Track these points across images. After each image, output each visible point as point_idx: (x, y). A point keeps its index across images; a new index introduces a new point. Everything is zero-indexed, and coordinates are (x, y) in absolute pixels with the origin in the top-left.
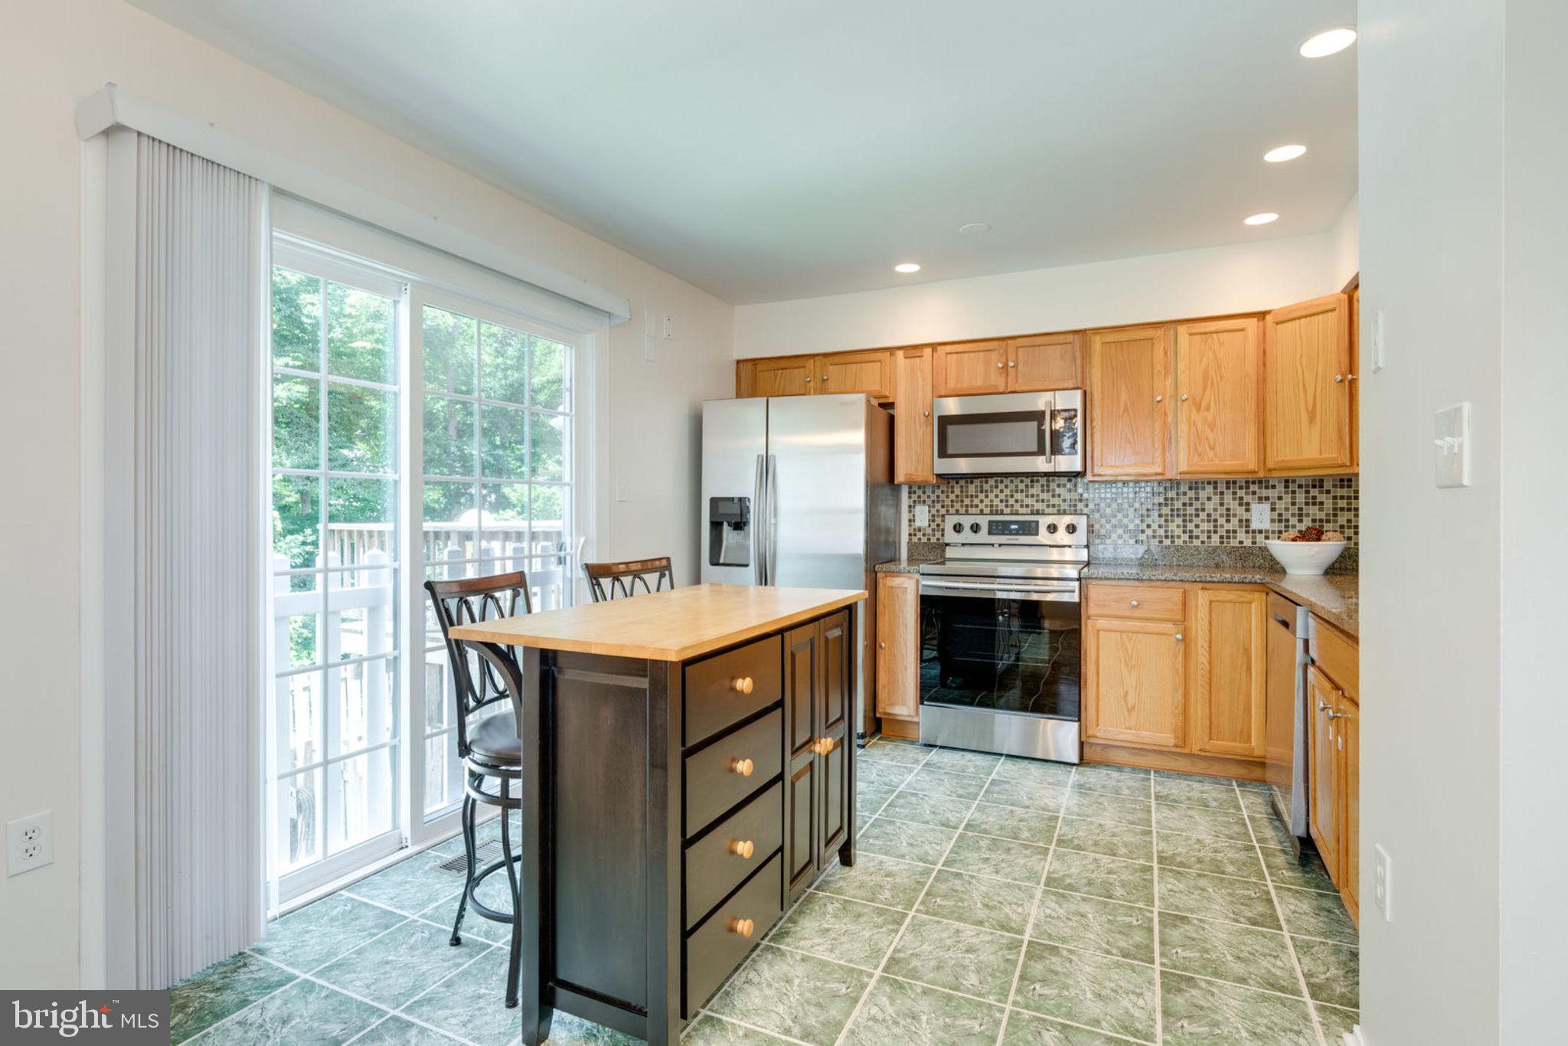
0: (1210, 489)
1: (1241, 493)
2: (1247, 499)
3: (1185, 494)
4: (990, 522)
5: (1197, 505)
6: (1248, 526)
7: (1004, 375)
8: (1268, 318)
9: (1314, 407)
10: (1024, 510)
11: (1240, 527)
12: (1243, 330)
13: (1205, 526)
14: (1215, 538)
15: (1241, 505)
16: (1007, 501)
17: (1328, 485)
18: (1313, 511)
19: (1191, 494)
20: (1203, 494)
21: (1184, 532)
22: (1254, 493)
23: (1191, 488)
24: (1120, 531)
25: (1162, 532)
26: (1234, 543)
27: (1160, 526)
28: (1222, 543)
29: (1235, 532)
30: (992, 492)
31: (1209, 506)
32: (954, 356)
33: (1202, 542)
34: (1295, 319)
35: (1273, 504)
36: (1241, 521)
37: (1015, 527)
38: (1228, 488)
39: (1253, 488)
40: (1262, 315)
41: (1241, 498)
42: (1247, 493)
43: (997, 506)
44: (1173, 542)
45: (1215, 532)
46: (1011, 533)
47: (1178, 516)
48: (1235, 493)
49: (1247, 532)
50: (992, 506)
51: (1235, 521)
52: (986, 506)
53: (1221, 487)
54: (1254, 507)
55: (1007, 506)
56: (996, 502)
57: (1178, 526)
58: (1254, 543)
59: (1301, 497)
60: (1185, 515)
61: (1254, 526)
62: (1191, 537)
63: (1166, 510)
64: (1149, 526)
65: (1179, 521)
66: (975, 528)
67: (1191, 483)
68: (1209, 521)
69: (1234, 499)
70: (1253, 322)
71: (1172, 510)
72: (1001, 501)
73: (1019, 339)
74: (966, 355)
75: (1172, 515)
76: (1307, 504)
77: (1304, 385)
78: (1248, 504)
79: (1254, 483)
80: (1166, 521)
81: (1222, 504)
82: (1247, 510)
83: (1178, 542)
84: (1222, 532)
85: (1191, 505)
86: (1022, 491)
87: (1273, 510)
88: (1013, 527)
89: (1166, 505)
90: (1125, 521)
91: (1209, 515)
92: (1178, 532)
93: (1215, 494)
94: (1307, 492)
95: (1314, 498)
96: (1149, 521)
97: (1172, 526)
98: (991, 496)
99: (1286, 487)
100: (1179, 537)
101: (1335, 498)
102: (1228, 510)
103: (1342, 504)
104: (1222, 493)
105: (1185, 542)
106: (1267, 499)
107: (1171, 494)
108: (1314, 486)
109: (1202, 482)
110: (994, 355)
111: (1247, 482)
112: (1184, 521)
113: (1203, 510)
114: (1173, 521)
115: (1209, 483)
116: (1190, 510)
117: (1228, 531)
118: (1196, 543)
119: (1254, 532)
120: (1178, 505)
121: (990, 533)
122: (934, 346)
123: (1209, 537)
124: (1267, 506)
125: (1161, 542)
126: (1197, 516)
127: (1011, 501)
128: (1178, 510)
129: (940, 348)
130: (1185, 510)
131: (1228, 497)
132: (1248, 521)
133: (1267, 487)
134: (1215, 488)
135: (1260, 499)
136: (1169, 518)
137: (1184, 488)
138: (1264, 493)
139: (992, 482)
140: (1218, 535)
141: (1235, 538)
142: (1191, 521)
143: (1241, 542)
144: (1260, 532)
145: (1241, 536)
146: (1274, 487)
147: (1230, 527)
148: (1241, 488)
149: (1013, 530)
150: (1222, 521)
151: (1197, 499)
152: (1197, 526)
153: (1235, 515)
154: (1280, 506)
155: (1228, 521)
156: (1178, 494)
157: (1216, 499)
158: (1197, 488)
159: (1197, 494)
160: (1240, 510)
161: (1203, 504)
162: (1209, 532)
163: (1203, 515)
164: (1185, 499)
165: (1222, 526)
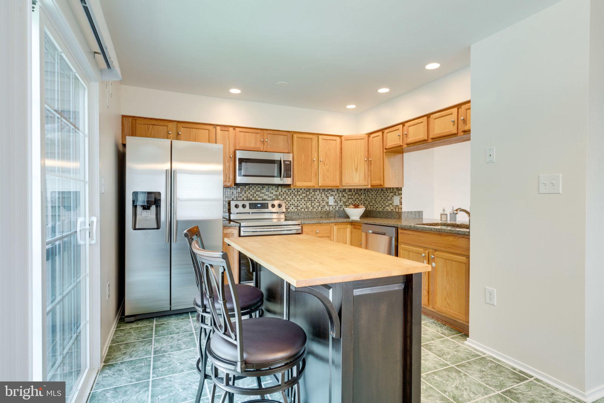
0: (318, 191)
1: (326, 193)
2: (328, 195)
4: (250, 204)
5: (315, 197)
6: (328, 204)
7: (263, 144)
8: (342, 137)
9: (357, 167)
10: (260, 199)
11: (326, 204)
12: (336, 140)
13: (317, 204)
14: (320, 208)
15: (326, 197)
16: (253, 195)
17: (347, 191)
18: (343, 199)
19: (313, 193)
20: (316, 193)
21: (311, 206)
22: (330, 193)
23: (313, 191)
24: (292, 206)
25: (305, 206)
26: (324, 210)
27: (305, 204)
28: (321, 209)
29: (325, 206)
30: (247, 191)
31: (318, 197)
32: (243, 133)
33: (316, 210)
34: (351, 140)
35: (334, 197)
37: (260, 205)
38: (323, 191)
39: (329, 191)
40: (340, 137)
41: (326, 195)
42: (328, 193)
43: (249, 197)
44: (308, 210)
46: (258, 208)
47: (310, 201)
48: (325, 193)
49: (328, 206)
50: (247, 197)
51: (325, 202)
52: (245, 197)
53: (321, 191)
54: (330, 198)
55: (253, 197)
56: (249, 195)
57: (310, 204)
58: (329, 209)
59: (341, 195)
60: (311, 200)
61: (330, 204)
62: (313, 208)
63: (306, 199)
64: (301, 204)
65: (310, 202)
66: (244, 206)
67: (313, 189)
68: (318, 202)
69: (325, 195)
70: (338, 138)
71: (308, 199)
72: (251, 195)
73: (268, 131)
74: (247, 133)
75: (308, 201)
76: (342, 197)
77: (354, 160)
78: (328, 197)
79: (329, 190)
80: (306, 202)
81: (321, 197)
82: (328, 199)
83: (310, 210)
84: (321, 206)
85: (313, 197)
86: (259, 191)
87: (334, 198)
88: (258, 205)
89: (306, 197)
90: (294, 203)
91: (318, 200)
92: (310, 206)
94: (342, 193)
95: (344, 195)
96: (301, 202)
97: (308, 204)
98: (247, 193)
99: (337, 191)
100: (310, 208)
101: (348, 195)
102: (323, 199)
103: (350, 197)
104: (321, 193)
105: (311, 210)
106: (333, 195)
107: (308, 193)
108: (344, 191)
109: (316, 189)
110: (259, 136)
111: (328, 190)
112: (311, 202)
113: (316, 199)
115: (318, 190)
116: (313, 199)
117: (323, 206)
118: (315, 210)
119: (329, 206)
120: (310, 197)
121: (250, 208)
122: (234, 127)
123: (318, 208)
124: (333, 197)
125: (305, 210)
126: (315, 201)
127: (255, 195)
128: (310, 199)
129: (236, 129)
130: (311, 199)
131: (323, 195)
132: (328, 202)
133: (333, 192)
134: (320, 191)
135: (331, 195)
136: (307, 201)
137: (311, 191)
138: (332, 193)
139: (247, 187)
140: (320, 207)
142: (313, 202)
143: (326, 209)
144: (331, 206)
145: (326, 207)
146: (334, 191)
147: (323, 204)
148: (326, 191)
149: (259, 206)
150: (321, 202)
151: (315, 195)
152: (315, 204)
153: (325, 200)
154: (336, 197)
155: (323, 202)
156: (310, 193)
157: (320, 195)
158: (315, 191)
159: (315, 193)
160: (326, 199)
161: (316, 197)
162: (318, 206)
163: (317, 200)
164: (311, 195)
165: (321, 204)
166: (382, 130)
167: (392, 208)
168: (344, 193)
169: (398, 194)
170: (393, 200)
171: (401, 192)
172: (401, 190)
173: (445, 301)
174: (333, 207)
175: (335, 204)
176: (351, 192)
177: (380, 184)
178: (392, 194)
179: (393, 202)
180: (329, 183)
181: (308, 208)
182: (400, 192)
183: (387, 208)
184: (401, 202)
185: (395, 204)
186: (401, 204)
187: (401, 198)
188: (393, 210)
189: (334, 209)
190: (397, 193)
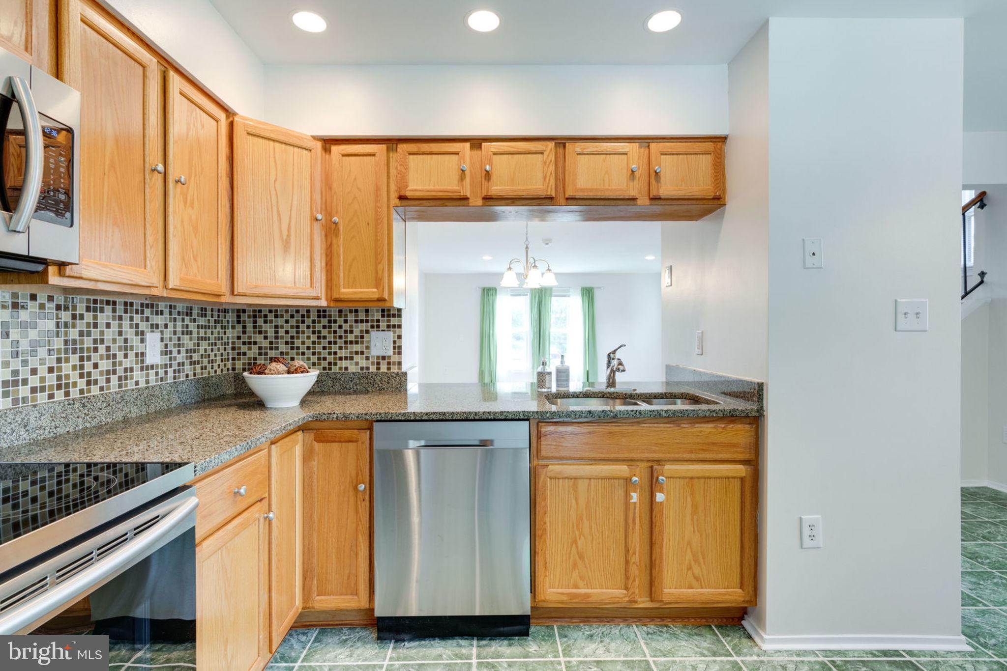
0: (108, 310)
1: (137, 318)
2: (143, 326)
3: (82, 317)
5: (95, 334)
6: (142, 361)
8: (233, 118)
11: (136, 362)
12: (218, 123)
13: (105, 365)
14: (114, 379)
15: (137, 334)
17: (195, 313)
18: (186, 339)
19: (89, 317)
20: (102, 319)
22: (147, 319)
23: (88, 309)
25: (52, 379)
26: (131, 385)
27: (50, 370)
28: (119, 386)
29: (132, 370)
31: (108, 335)
35: (162, 332)
36: (137, 355)
38: (126, 312)
39: (147, 312)
40: (229, 113)
41: (137, 326)
42: (142, 320)
44: (67, 394)
45: (114, 372)
47: (74, 351)
48: (132, 319)
49: (142, 369)
51: (131, 354)
53: (120, 308)
54: (149, 336)
57: (74, 368)
58: (147, 382)
59: (179, 326)
60: (82, 350)
61: (149, 361)
62: (88, 383)
63: (58, 343)
65: (74, 359)
67: (90, 297)
68: (108, 358)
69: (131, 327)
70: (223, 117)
71: (66, 342)
75: (66, 351)
76: (183, 334)
77: (278, 211)
78: (142, 333)
79: (147, 306)
80: (58, 360)
81: (120, 333)
82: (142, 341)
83: (74, 393)
84: (120, 371)
85: (89, 334)
87: (161, 340)
91: (108, 349)
92: (74, 376)
93: (114, 319)
94: (183, 320)
95: (187, 326)
97: (66, 368)
99: (171, 314)
100: (75, 384)
101: (198, 326)
102: (126, 340)
104: (120, 318)
105: (82, 391)
106: (157, 326)
108: (187, 315)
111: (142, 305)
112: (81, 359)
113: (102, 341)
114: (67, 360)
115: (108, 303)
116: (88, 343)
117: (126, 370)
118: (95, 390)
119: (147, 367)
120: (73, 334)
123: (108, 380)
124: (157, 335)
126: (96, 350)
128: (74, 342)
130: (82, 342)
131: (126, 323)
132: (143, 354)
133: (157, 314)
134: (114, 311)
135: (152, 326)
136: (63, 355)
138: (155, 319)
140: (116, 376)
141: (132, 378)
142: (89, 358)
143: (137, 383)
144: (152, 367)
145: (138, 375)
146: (162, 313)
147: (127, 363)
148: (137, 313)
150: (120, 355)
151: (95, 325)
152: (96, 366)
153: (132, 348)
154: (167, 334)
155: (126, 356)
156: (74, 317)
157: (114, 324)
158: (95, 310)
159: (95, 317)
160: (135, 341)
161: (102, 333)
162: (108, 372)
163: (102, 349)
164: (81, 325)
165: (121, 363)
166: (392, 142)
167: (363, 363)
168: (187, 319)
169: (388, 326)
170: (369, 342)
171: (401, 321)
172: (400, 316)
173: (690, 572)
174: (157, 374)
175: (165, 360)
176: (206, 317)
177: (376, 296)
178: (364, 326)
179: (368, 348)
180: (199, 278)
181: (67, 385)
182: (394, 321)
183: (344, 364)
184: (400, 347)
185: (375, 352)
186: (400, 353)
187: (400, 337)
188: (368, 368)
189: (162, 379)
190: (383, 325)
